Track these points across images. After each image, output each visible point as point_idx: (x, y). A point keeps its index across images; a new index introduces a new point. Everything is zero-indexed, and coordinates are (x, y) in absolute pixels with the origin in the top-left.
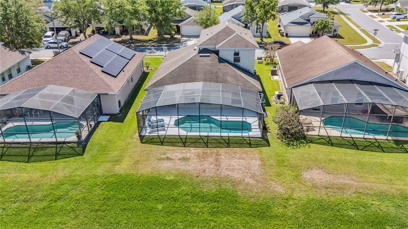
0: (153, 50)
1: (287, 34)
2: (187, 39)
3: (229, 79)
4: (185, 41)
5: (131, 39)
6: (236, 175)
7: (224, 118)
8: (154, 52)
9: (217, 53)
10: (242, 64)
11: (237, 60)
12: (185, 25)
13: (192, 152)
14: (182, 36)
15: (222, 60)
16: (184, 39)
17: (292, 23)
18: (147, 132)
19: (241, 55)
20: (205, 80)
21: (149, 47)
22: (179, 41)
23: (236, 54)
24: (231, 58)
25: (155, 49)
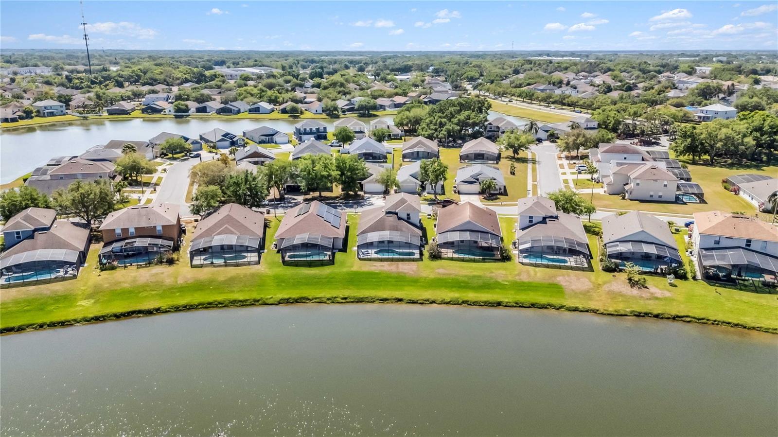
0: (343, 207)
1: (459, 191)
2: (370, 195)
3: (404, 229)
4: (368, 198)
5: (320, 196)
6: (405, 271)
7: (401, 251)
8: (345, 209)
9: (397, 214)
10: (412, 220)
11: (409, 218)
12: (368, 183)
13: (385, 263)
14: (365, 193)
15: (400, 219)
16: (367, 196)
17: (463, 182)
18: (361, 256)
19: (411, 215)
20: (390, 230)
21: (338, 204)
22: (363, 198)
23: (408, 215)
24: (405, 217)
25: (345, 206)
